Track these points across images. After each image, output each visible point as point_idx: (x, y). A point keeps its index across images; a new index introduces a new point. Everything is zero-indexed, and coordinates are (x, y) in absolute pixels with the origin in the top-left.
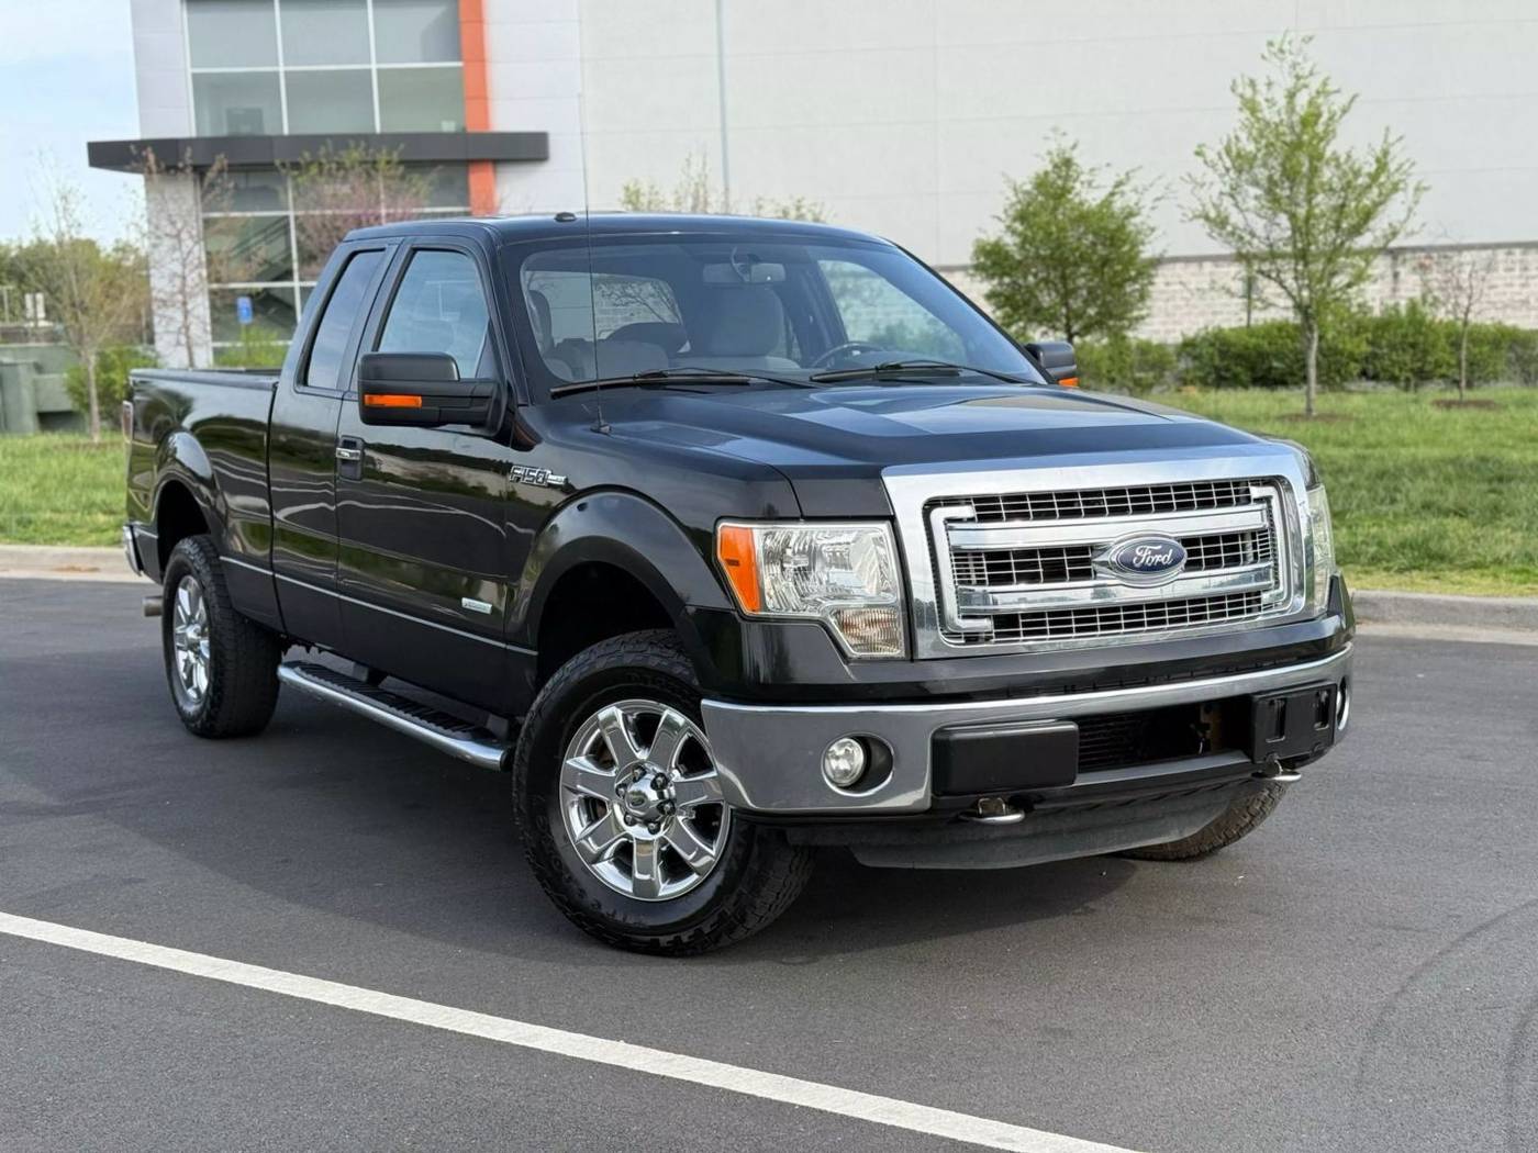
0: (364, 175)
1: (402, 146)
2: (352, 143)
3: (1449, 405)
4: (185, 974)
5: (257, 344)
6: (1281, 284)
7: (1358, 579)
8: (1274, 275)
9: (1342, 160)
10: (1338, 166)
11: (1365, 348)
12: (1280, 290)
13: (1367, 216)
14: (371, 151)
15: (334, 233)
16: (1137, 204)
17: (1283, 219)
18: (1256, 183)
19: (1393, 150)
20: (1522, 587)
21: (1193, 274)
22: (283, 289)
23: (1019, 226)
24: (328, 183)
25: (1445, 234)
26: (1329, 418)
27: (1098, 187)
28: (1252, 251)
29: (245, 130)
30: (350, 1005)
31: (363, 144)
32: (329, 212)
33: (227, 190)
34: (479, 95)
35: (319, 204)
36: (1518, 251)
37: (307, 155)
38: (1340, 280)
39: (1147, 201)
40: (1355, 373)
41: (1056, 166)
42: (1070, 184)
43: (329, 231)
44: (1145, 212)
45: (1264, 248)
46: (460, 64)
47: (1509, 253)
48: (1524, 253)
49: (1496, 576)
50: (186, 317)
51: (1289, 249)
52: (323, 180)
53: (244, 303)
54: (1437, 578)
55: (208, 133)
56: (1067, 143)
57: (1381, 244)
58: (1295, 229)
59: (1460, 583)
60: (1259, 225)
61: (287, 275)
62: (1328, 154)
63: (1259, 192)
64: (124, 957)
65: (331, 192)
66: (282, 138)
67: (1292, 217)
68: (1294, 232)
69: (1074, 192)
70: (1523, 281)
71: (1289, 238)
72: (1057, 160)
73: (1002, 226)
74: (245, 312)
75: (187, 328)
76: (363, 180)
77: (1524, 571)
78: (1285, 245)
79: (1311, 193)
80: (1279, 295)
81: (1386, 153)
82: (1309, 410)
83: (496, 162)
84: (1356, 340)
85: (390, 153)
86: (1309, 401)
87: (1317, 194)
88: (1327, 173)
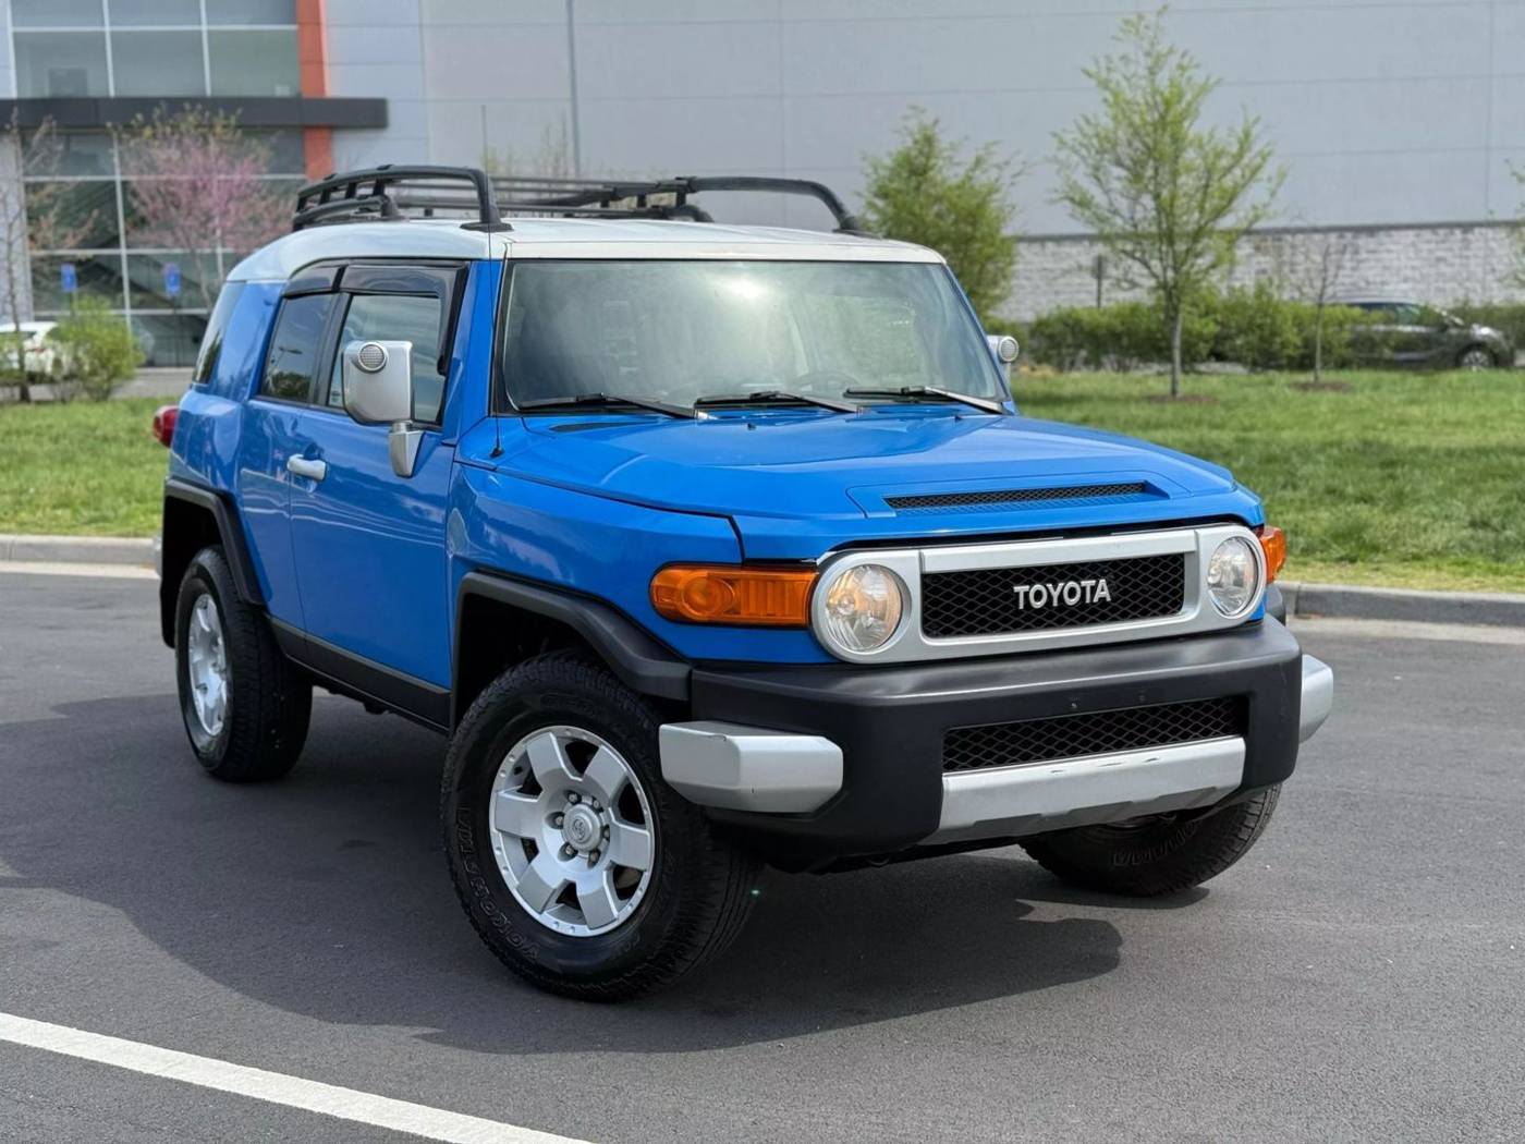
0: (201, 139)
1: (239, 111)
2: (187, 106)
3: (1305, 387)
4: (131, 1072)
5: (88, 313)
6: (1146, 264)
7: (1298, 571)
8: (1138, 255)
9: (1205, 140)
10: (1201, 147)
11: (1213, 328)
12: (1145, 271)
13: (1231, 197)
14: (207, 114)
15: (169, 199)
16: (997, 180)
17: (1148, 201)
18: (1119, 163)
19: (1254, 131)
20: (1467, 580)
21: (1036, 254)
22: (110, 257)
23: (880, 203)
24: (160, 147)
25: (1300, 217)
26: (1192, 398)
27: (958, 164)
28: (1114, 230)
29: (67, 91)
30: (342, 1114)
31: (199, 107)
32: (164, 177)
33: (56, 153)
34: (313, 61)
35: (153, 167)
36: (1349, 235)
37: (140, 117)
38: (1202, 262)
39: (1006, 179)
40: (1205, 352)
41: (916, 142)
42: (932, 161)
43: (163, 196)
44: (1004, 188)
45: (1129, 228)
46: (293, 27)
47: (1341, 237)
48: (1354, 237)
49: (1438, 568)
50: (12, 286)
51: (1154, 229)
52: (157, 143)
53: (69, 271)
54: (1377, 570)
55: (29, 94)
56: (928, 120)
57: (1244, 225)
58: (1159, 209)
59: (1404, 576)
60: (1123, 204)
61: (113, 242)
62: (1191, 134)
63: (1123, 173)
64: (54, 1049)
65: (164, 157)
66: (107, 100)
67: (1157, 197)
68: (1159, 213)
69: (936, 168)
70: (1354, 264)
71: (1154, 218)
72: (918, 137)
73: (863, 202)
74: (68, 280)
75: (13, 297)
76: (199, 144)
77: (1465, 564)
78: (1150, 225)
79: (1175, 174)
80: (1142, 276)
81: (1247, 135)
82: (1174, 392)
83: (332, 128)
84: (1204, 321)
85: (227, 118)
86: (1174, 382)
87: (1180, 175)
88: (1190, 155)
